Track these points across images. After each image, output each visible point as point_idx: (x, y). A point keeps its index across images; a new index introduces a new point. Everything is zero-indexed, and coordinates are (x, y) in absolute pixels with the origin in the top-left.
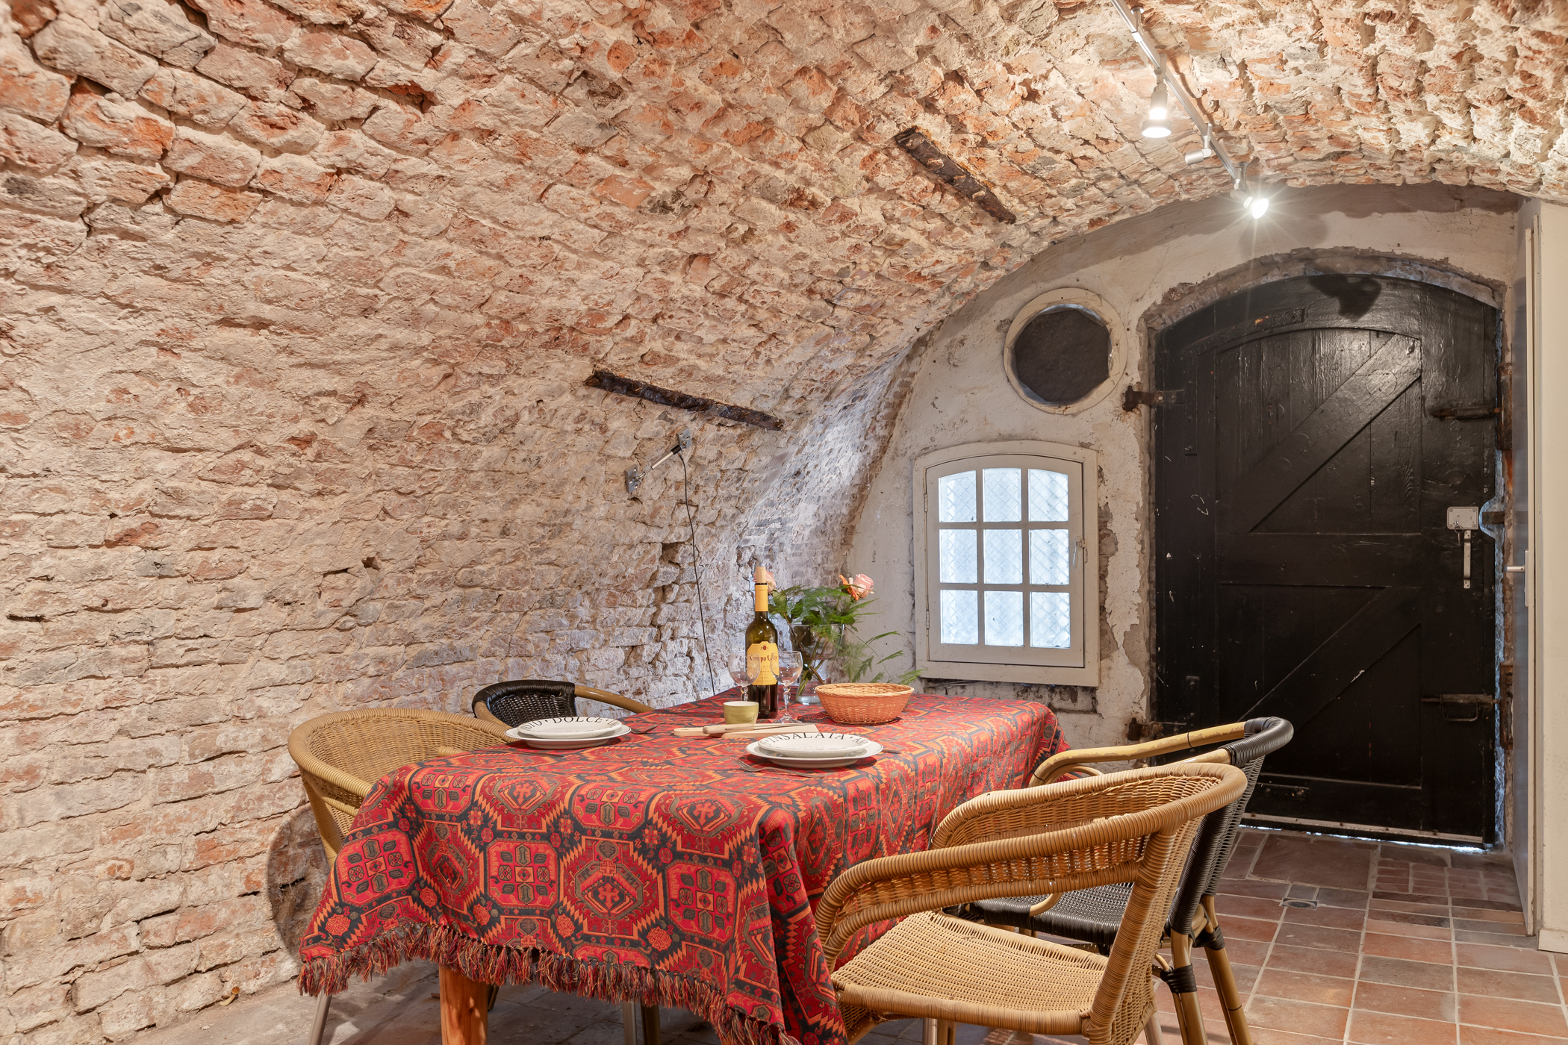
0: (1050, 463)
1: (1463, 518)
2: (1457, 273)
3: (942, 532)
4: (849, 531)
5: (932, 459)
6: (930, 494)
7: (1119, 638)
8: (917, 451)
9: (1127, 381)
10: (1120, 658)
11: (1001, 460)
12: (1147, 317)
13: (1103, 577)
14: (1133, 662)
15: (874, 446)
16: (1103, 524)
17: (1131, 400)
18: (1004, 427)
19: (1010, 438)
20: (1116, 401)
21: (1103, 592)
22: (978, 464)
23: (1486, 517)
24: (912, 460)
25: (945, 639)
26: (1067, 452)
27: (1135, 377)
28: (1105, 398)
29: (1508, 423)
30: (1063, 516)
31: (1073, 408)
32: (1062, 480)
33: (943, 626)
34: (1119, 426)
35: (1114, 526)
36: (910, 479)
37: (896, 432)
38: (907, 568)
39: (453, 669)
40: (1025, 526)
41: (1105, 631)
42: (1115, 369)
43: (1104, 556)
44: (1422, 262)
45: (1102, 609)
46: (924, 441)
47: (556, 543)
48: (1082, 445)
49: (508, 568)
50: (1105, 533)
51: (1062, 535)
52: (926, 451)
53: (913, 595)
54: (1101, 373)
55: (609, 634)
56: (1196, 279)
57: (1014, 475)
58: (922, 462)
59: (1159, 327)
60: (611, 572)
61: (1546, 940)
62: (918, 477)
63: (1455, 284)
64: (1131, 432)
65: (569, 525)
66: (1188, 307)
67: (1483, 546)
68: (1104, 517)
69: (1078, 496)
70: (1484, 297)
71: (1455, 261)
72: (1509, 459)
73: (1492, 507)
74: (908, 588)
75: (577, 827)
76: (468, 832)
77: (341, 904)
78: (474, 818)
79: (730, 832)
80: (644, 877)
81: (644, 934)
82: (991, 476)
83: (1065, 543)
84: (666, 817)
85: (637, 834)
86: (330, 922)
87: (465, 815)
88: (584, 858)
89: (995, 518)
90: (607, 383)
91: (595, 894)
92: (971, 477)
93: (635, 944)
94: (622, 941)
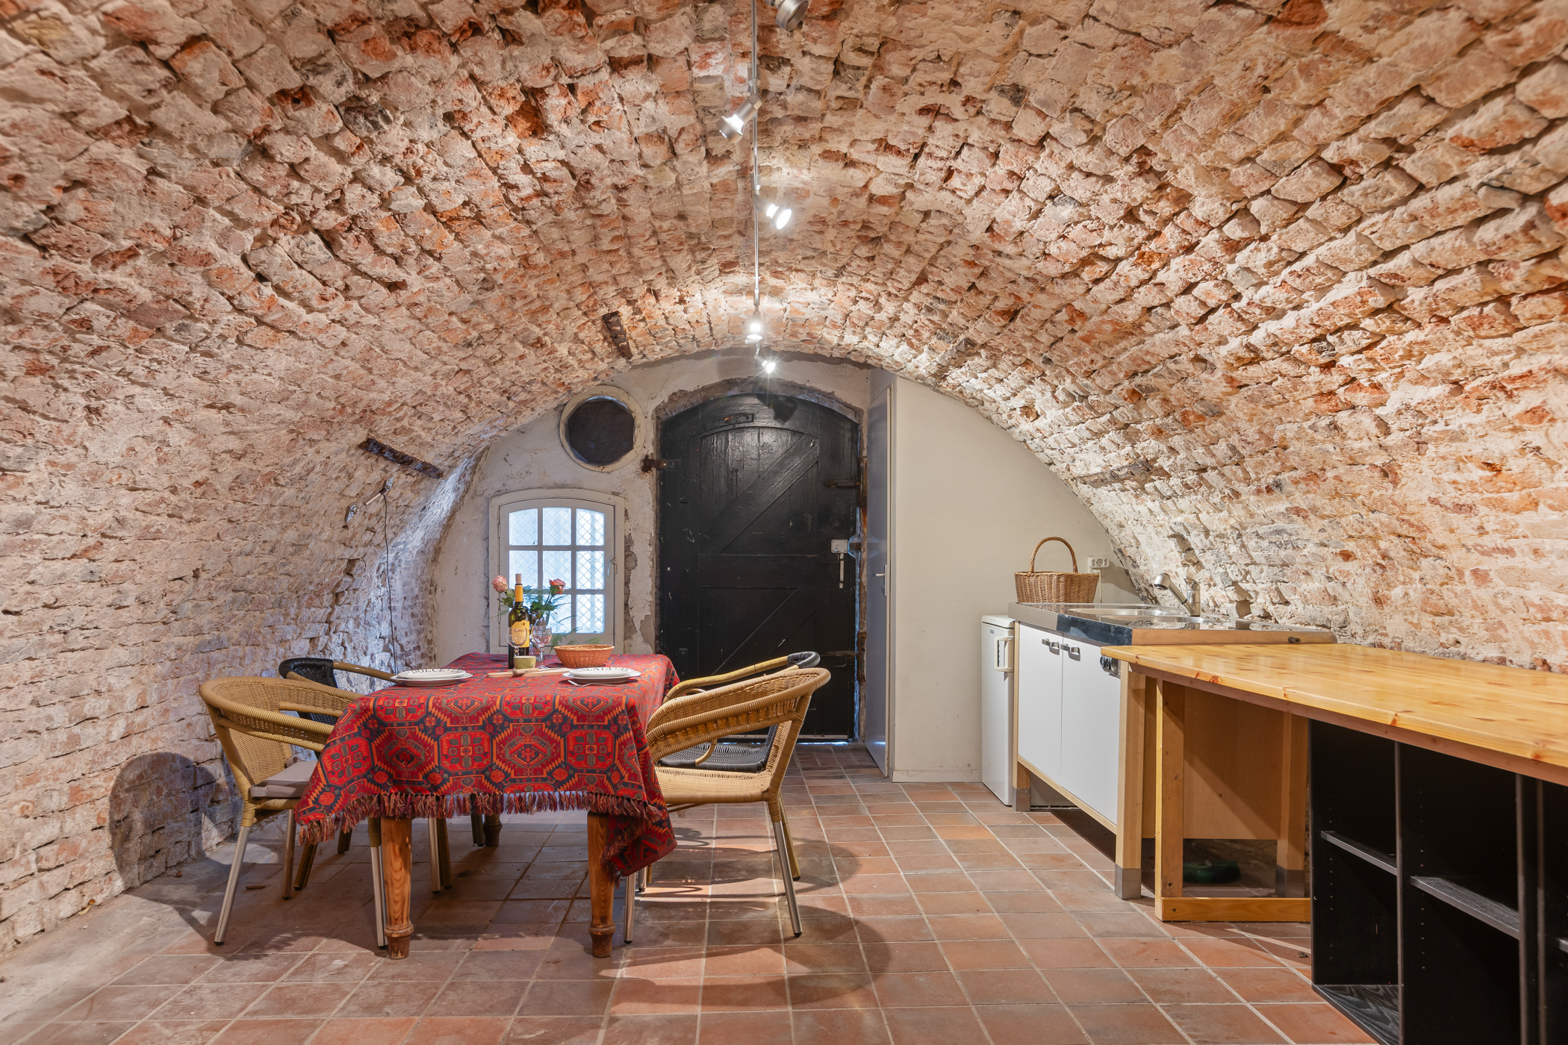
0: (592, 505)
1: (839, 546)
2: (838, 401)
3: (511, 553)
4: (437, 551)
5: (504, 499)
6: (502, 525)
7: (637, 625)
8: (492, 493)
9: (645, 452)
10: (638, 639)
11: (557, 502)
12: (657, 410)
13: (627, 583)
14: (646, 641)
15: (462, 487)
16: (627, 548)
17: (647, 465)
18: (558, 478)
19: (563, 486)
20: (638, 466)
21: (627, 594)
22: (540, 504)
23: (851, 546)
24: (488, 500)
26: (604, 498)
27: (651, 450)
28: (631, 461)
29: (865, 491)
30: (600, 542)
31: (608, 468)
32: (600, 518)
34: (639, 481)
35: (635, 549)
36: (487, 513)
37: (476, 478)
38: (483, 579)
39: (215, 655)
40: (574, 548)
41: (628, 621)
42: (638, 442)
43: (628, 570)
44: (820, 392)
45: (626, 605)
46: (498, 486)
47: (296, 559)
48: (614, 494)
49: (263, 577)
50: (629, 554)
51: (599, 555)
52: (499, 493)
53: (487, 599)
54: (629, 447)
55: (303, 629)
56: (690, 388)
57: (565, 514)
58: (496, 502)
59: (664, 418)
60: (317, 581)
61: (897, 777)
62: (493, 512)
63: (836, 407)
64: (647, 486)
65: (307, 545)
66: (682, 405)
67: (850, 562)
68: (628, 543)
69: (610, 529)
70: (851, 416)
71: (838, 394)
72: (864, 512)
73: (855, 540)
74: (483, 593)
75: (506, 719)
76: (425, 731)
77: (328, 786)
78: (430, 723)
79: (609, 711)
80: (552, 741)
81: (550, 774)
82: (549, 513)
83: (602, 560)
84: (567, 707)
85: (548, 718)
86: (322, 797)
87: (422, 721)
88: (512, 735)
89: (552, 543)
90: (371, 447)
91: (519, 755)
92: (533, 513)
93: (544, 779)
94: (536, 779)
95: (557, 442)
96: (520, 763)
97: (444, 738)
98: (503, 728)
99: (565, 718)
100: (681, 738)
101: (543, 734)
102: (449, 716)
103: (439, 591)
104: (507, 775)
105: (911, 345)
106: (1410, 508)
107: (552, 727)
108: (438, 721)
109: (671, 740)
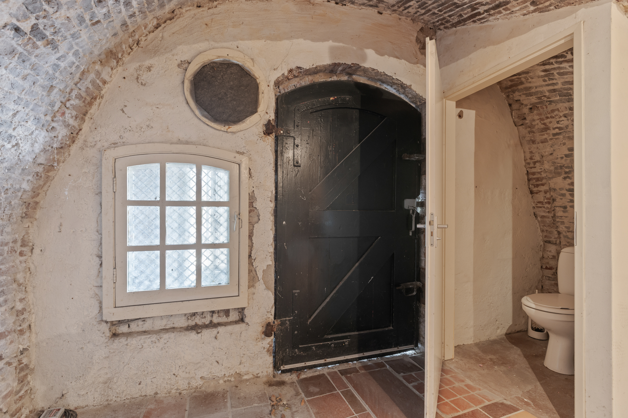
0: (216, 163)
1: (410, 204)
3: (129, 208)
5: (120, 151)
6: (119, 179)
7: (260, 274)
8: (106, 145)
9: (267, 117)
10: (260, 286)
11: (181, 157)
13: (250, 237)
14: (268, 288)
15: (62, 132)
16: (251, 204)
17: (268, 129)
19: (187, 143)
20: (261, 129)
21: (251, 247)
22: (162, 159)
24: (101, 151)
25: (131, 288)
26: (230, 156)
27: (272, 116)
28: (254, 125)
30: (225, 198)
31: (234, 128)
32: (223, 176)
33: (129, 279)
34: (261, 143)
35: (258, 205)
36: (99, 166)
37: (86, 127)
38: (94, 236)
40: (199, 204)
41: (252, 271)
42: (261, 108)
43: (252, 225)
45: (250, 256)
46: (114, 138)
48: (238, 152)
50: (252, 209)
51: (223, 211)
52: (115, 145)
53: (100, 257)
56: (306, 66)
57: (191, 172)
58: (111, 153)
62: (107, 165)
64: (267, 149)
68: (252, 199)
69: (235, 186)
73: (419, 199)
74: (95, 252)
82: (171, 168)
83: (226, 215)
89: (175, 198)
92: (156, 168)
95: (182, 99)
103: (37, 251)
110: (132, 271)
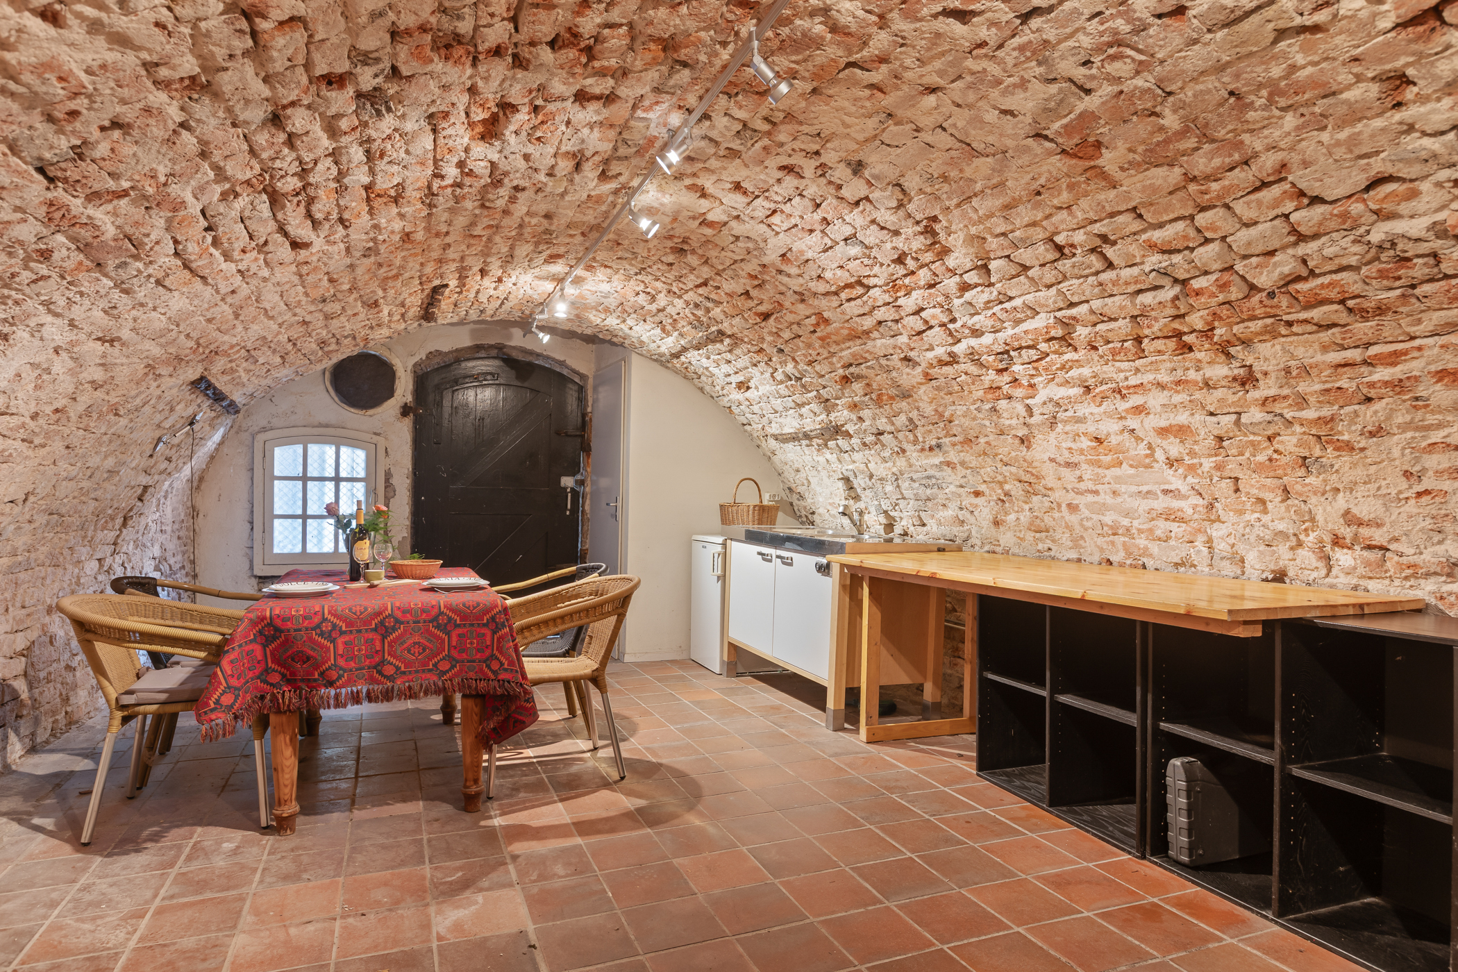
0: (354, 443)
1: (567, 482)
2: (567, 367)
3: (276, 482)
4: (201, 479)
5: (269, 435)
6: (268, 459)
7: (396, 545)
8: (256, 429)
9: (404, 400)
11: (322, 439)
12: (415, 365)
16: (387, 480)
17: (405, 411)
18: (322, 418)
19: (327, 426)
20: (397, 411)
22: (305, 441)
23: (576, 482)
24: (254, 435)
25: (276, 550)
26: (367, 437)
27: (409, 398)
28: (391, 407)
29: (589, 440)
30: (362, 474)
31: (371, 412)
32: (362, 454)
33: (275, 542)
34: (399, 425)
35: (394, 481)
36: (252, 447)
38: (247, 505)
39: (22, 576)
40: (337, 479)
42: (398, 391)
43: (387, 499)
44: (553, 359)
46: (263, 423)
47: (106, 485)
48: (375, 434)
49: (76, 501)
50: (388, 484)
51: (360, 486)
52: (264, 430)
53: (252, 523)
54: (390, 393)
55: (94, 550)
56: (445, 349)
57: (330, 451)
58: (261, 437)
59: (420, 373)
60: (116, 505)
61: (627, 659)
62: (258, 446)
63: (565, 372)
64: (406, 429)
65: (118, 472)
66: (436, 362)
67: (575, 494)
68: (388, 476)
69: (372, 464)
70: (577, 380)
71: (569, 362)
72: (588, 456)
73: (579, 477)
74: (247, 518)
75: (397, 621)
76: (322, 634)
77: (229, 687)
78: (326, 627)
79: (487, 611)
80: (438, 638)
81: (435, 665)
82: (313, 449)
83: (363, 490)
84: (451, 610)
85: (435, 619)
86: (223, 698)
87: (319, 626)
88: (402, 635)
89: (315, 474)
90: (202, 385)
91: (409, 651)
92: (299, 449)
93: (430, 670)
94: (423, 671)
95: (322, 387)
96: (410, 657)
97: (340, 641)
98: (394, 629)
99: (450, 619)
100: (535, 632)
101: (430, 633)
102: (344, 621)
103: (201, 516)
104: (398, 668)
105: (663, 330)
106: (1035, 464)
107: (438, 627)
108: (334, 626)
109: (527, 634)
110: (277, 536)
